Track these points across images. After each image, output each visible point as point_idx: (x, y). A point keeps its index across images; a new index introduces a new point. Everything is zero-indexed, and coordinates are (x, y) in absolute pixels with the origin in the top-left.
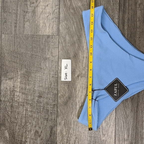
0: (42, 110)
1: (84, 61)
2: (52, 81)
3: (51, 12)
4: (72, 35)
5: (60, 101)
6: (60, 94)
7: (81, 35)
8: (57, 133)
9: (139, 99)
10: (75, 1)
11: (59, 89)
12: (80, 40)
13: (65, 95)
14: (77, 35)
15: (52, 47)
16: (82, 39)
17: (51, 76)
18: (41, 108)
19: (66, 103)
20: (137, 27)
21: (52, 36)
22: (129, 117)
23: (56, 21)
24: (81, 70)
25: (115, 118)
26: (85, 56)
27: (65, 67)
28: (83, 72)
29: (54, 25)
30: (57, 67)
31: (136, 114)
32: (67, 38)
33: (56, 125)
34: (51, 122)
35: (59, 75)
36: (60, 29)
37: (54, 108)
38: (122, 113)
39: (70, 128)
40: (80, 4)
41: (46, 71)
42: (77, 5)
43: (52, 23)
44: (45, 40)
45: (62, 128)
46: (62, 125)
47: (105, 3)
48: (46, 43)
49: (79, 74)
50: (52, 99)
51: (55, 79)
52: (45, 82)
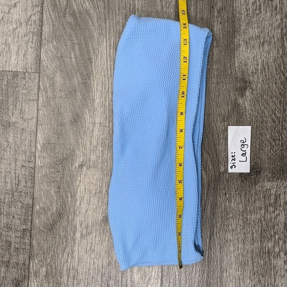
1: (96, 132)
2: (21, 176)
3: (22, 20)
4: (70, 73)
5: (37, 221)
6: (38, 207)
7: (89, 75)
9: (216, 220)
11: (36, 195)
12: (86, 85)
13: (49, 209)
14: (81, 74)
15: (22, 98)
16: (92, 84)
17: (18, 163)
19: (51, 228)
21: (24, 73)
23: (34, 41)
24: (88, 151)
26: (97, 120)
28: (93, 157)
29: (30, 49)
30: (33, 144)
32: (59, 79)
33: (26, 277)
34: (16, 270)
35: (37, 163)
36: (42, 58)
37: (24, 238)
39: (59, 284)
40: (88, 5)
41: (8, 154)
42: (82, 7)
43: (24, 45)
44: (7, 81)
45: (42, 284)
46: (41, 277)
47: (143, 4)
48: (10, 89)
49: (82, 162)
50: (19, 217)
51: (27, 171)
52: (5, 177)
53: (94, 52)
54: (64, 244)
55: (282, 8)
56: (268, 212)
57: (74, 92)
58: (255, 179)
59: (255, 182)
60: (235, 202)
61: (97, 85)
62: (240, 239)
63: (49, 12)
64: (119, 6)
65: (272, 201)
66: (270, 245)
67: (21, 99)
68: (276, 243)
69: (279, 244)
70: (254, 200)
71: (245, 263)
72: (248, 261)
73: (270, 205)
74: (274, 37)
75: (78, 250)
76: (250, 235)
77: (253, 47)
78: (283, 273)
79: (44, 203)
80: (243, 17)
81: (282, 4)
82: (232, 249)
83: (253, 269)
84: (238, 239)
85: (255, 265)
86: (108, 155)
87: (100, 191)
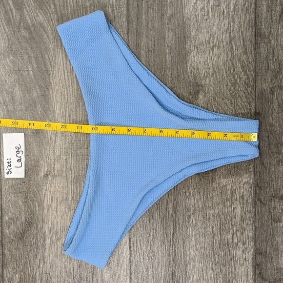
53: (51, 65)
54: (35, 251)
55: (229, 13)
56: (225, 206)
57: (34, 105)
58: (212, 176)
59: (212, 179)
60: (194, 200)
61: (56, 96)
63: (3, 27)
66: (229, 237)
68: (234, 235)
69: (237, 235)
70: (211, 196)
71: (207, 255)
72: (209, 253)
73: (227, 200)
74: (222, 41)
75: (49, 255)
76: (209, 229)
77: (204, 52)
78: (242, 262)
79: (13, 213)
80: (192, 23)
81: (229, 9)
82: (194, 243)
83: (215, 260)
84: (199, 234)
85: (216, 256)
86: (71, 163)
87: (66, 198)
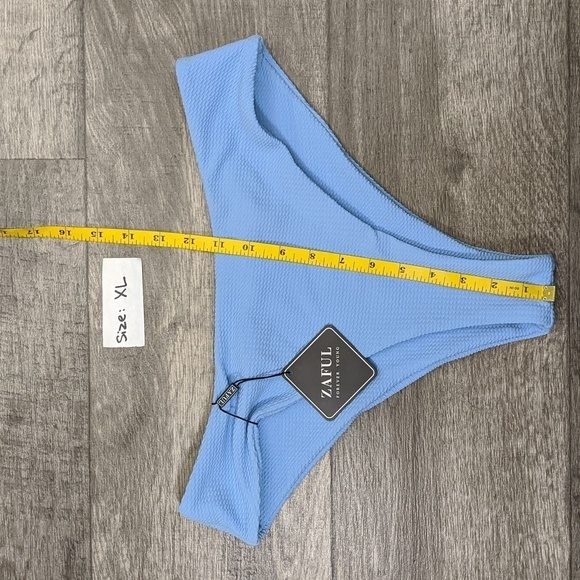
0: (24, 474)
1: (197, 263)
2: (63, 351)
3: (47, 63)
4: (142, 157)
5: (100, 432)
6: (99, 406)
7: (178, 158)
8: (94, 565)
9: (422, 406)
10: (146, 17)
11: (94, 384)
12: (173, 177)
13: (119, 408)
14: (164, 158)
15: (57, 208)
16: (185, 174)
17: (56, 328)
18: (23, 466)
19: (126, 441)
20: (399, 117)
21: (58, 162)
22: (383, 481)
23: (71, 102)
24: (185, 298)
25: (331, 486)
27: (118, 290)
28: (195, 309)
29: (65, 117)
30: (82, 290)
31: (410, 466)
32: (122, 169)
33: (87, 534)
34: (66, 523)
35: (92, 325)
36: (88, 132)
37: (77, 463)
38: (357, 465)
39: (147, 542)
40: (166, 29)
41: (38, 311)
42: (156, 34)
43: (54, 110)
44: (27, 178)
45: (116, 545)
46: (113, 531)
47: (269, 23)
48: (31, 193)
49: (175, 318)
50: (65, 426)
51: (75, 341)
52: (35, 355)
62: (467, 438)
64: (224, 28)
65: (519, 367)
67: (54, 210)
